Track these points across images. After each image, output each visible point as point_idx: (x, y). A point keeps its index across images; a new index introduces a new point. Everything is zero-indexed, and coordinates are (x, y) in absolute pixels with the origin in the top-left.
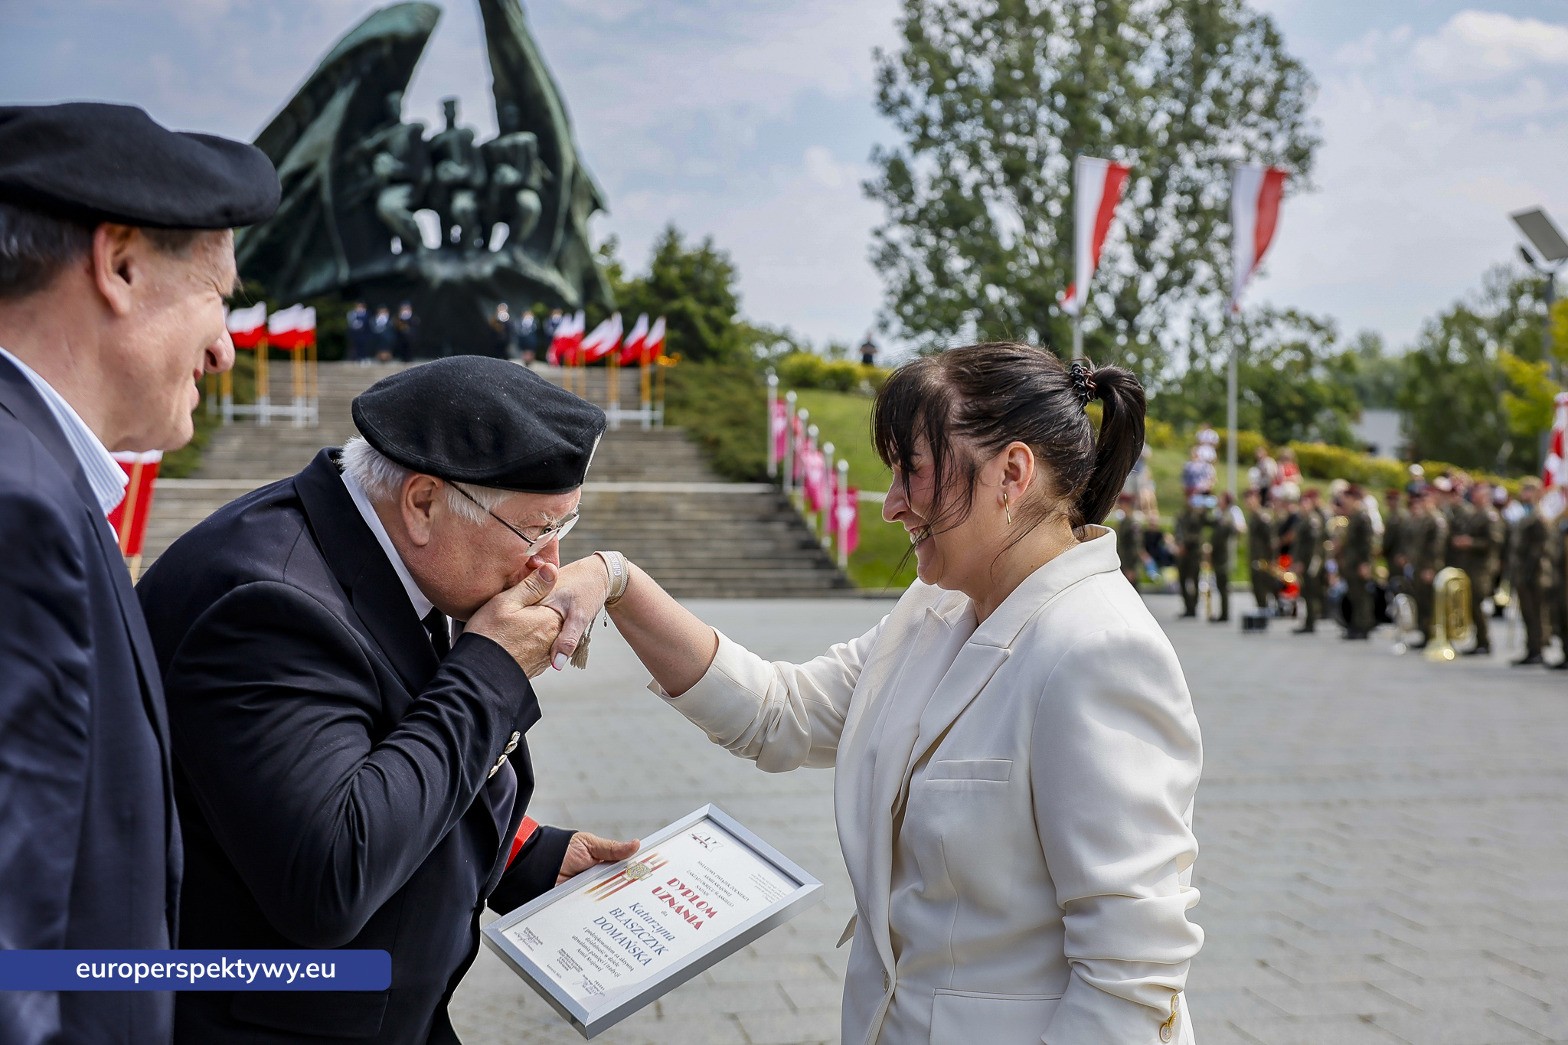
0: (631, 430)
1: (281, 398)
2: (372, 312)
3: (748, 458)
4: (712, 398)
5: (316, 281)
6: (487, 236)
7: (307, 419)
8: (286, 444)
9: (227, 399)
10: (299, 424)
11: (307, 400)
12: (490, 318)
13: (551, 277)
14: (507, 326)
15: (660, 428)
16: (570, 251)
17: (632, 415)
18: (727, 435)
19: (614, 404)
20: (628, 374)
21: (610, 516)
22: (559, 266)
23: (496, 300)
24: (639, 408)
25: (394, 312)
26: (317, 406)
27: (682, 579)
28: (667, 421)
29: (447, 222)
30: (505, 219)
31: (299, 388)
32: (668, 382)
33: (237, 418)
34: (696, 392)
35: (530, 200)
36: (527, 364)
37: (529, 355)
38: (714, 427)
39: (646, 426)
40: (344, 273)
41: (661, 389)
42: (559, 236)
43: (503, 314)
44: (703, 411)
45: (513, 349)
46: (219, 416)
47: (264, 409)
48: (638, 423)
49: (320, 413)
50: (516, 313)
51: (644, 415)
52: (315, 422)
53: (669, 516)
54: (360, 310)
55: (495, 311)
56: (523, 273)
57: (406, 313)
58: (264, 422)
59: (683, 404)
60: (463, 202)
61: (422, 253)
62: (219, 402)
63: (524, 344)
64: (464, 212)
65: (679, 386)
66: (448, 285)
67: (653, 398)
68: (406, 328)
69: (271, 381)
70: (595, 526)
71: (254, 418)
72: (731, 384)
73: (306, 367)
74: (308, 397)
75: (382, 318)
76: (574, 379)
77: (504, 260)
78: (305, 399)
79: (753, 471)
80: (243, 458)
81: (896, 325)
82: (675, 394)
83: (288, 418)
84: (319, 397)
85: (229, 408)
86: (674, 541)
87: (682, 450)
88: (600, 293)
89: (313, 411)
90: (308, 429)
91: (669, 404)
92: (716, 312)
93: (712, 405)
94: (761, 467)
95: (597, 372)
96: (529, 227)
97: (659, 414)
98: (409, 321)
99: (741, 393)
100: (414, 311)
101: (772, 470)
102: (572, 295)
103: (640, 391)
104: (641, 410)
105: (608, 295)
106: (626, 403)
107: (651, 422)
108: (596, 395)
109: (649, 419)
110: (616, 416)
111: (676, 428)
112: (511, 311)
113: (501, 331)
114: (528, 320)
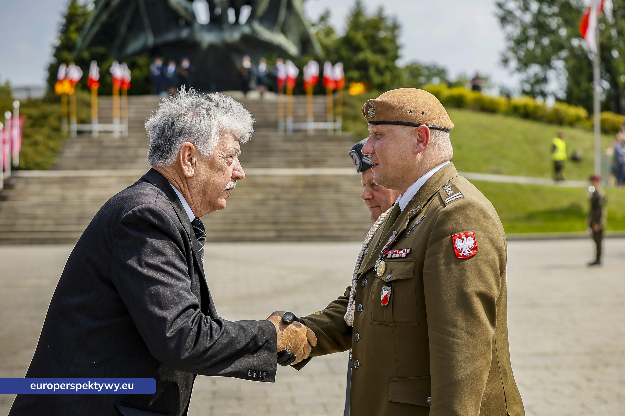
0: (322, 136)
1: (106, 119)
2: (166, 64)
5: (134, 46)
6: (237, 15)
7: (121, 132)
8: (107, 147)
9: (74, 119)
10: (116, 135)
11: (121, 120)
12: (238, 65)
13: (279, 39)
14: (249, 71)
15: (339, 133)
16: (292, 21)
17: (322, 125)
19: (310, 118)
20: (320, 100)
21: (300, 190)
22: (284, 31)
24: (326, 121)
25: (178, 64)
26: (127, 124)
27: (343, 230)
28: (344, 129)
29: (212, 6)
30: (248, 3)
31: (116, 113)
32: (344, 104)
33: (80, 132)
36: (262, 94)
37: (262, 88)
39: (331, 133)
40: (150, 40)
41: (340, 109)
42: (283, 13)
43: (247, 63)
45: (253, 84)
46: (69, 132)
47: (96, 127)
48: (325, 131)
49: (130, 128)
50: (255, 62)
51: (329, 126)
52: (126, 134)
53: (337, 189)
54: (159, 63)
55: (241, 61)
56: (259, 37)
57: (186, 64)
58: (95, 135)
61: (196, 27)
62: (69, 123)
63: (260, 82)
64: (222, 1)
65: (353, 107)
66: (212, 47)
67: (335, 115)
68: (185, 74)
69: (99, 109)
70: (290, 196)
71: (90, 132)
73: (120, 99)
74: (121, 118)
75: (172, 68)
76: (285, 103)
77: (247, 30)
78: (120, 119)
80: (81, 157)
81: (513, 64)
82: (349, 111)
83: (110, 132)
84: (129, 118)
85: (75, 127)
86: (339, 204)
88: (312, 47)
89: (124, 127)
90: (122, 138)
91: (346, 118)
95: (301, 99)
96: (262, 8)
97: (339, 125)
98: (188, 70)
100: (191, 63)
102: (293, 49)
103: (326, 111)
104: (328, 122)
105: (318, 49)
106: (318, 118)
107: (335, 130)
108: (301, 113)
109: (333, 128)
110: (311, 126)
111: (348, 134)
112: (252, 62)
113: (245, 74)
114: (263, 67)
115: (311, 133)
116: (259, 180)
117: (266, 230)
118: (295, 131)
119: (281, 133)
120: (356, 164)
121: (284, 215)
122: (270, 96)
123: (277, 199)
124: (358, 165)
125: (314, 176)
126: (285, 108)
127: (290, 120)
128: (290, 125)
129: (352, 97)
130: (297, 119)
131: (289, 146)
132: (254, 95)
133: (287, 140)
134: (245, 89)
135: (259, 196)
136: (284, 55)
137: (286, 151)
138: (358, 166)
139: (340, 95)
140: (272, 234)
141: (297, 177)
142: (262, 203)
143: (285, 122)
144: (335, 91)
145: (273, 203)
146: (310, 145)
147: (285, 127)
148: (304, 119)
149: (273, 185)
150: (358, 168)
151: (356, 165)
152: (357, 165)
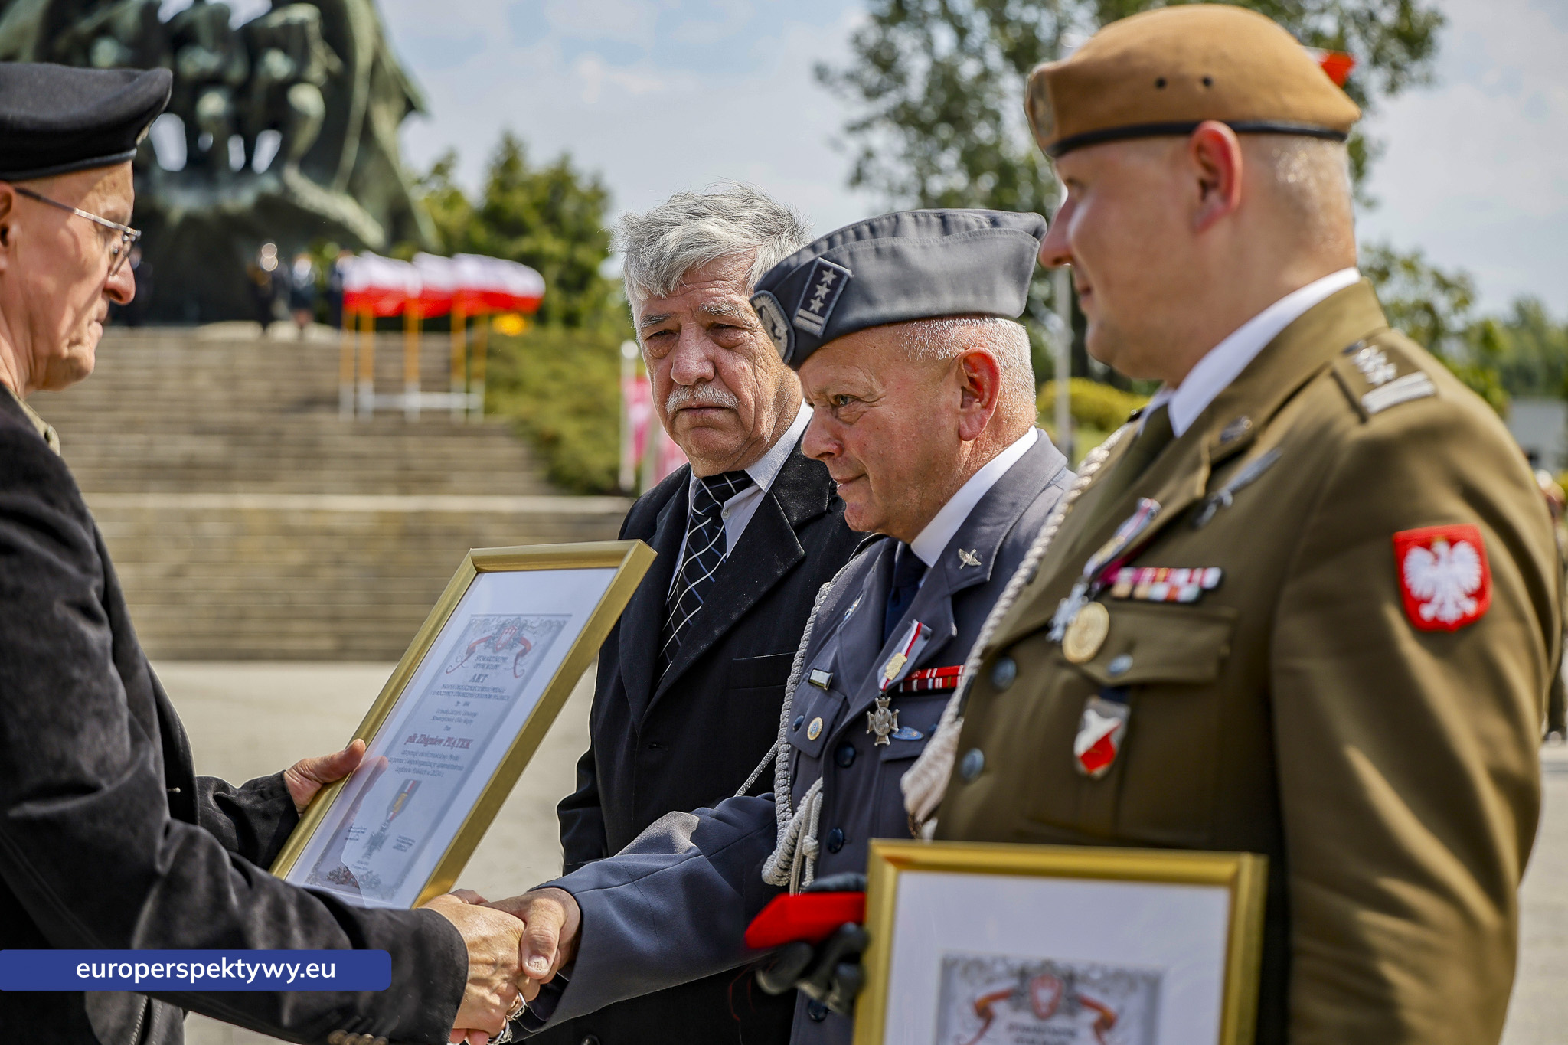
0: (439, 425)
3: (596, 462)
4: (556, 376)
6: (250, 151)
12: (249, 265)
13: (339, 206)
14: (274, 276)
15: (478, 419)
16: (371, 168)
17: (437, 400)
18: (570, 430)
19: (413, 383)
20: (436, 344)
21: (391, 545)
22: (354, 190)
23: (258, 239)
24: (448, 390)
28: (489, 409)
29: (192, 130)
30: (274, 126)
32: (490, 353)
34: (532, 368)
35: (308, 99)
36: (301, 327)
37: (304, 316)
38: (554, 418)
39: (458, 418)
41: (480, 365)
42: (351, 150)
43: (269, 259)
44: (541, 395)
45: (281, 307)
48: (447, 412)
50: (286, 256)
51: (454, 401)
55: (258, 256)
56: (297, 202)
59: (514, 385)
60: (213, 104)
61: (157, 174)
63: (297, 302)
64: (215, 119)
65: (508, 360)
66: (191, 221)
67: (469, 377)
70: (368, 558)
72: (584, 357)
77: (270, 185)
79: (605, 481)
82: (501, 369)
87: (507, 451)
88: (415, 228)
91: (492, 384)
92: (583, 254)
93: (554, 387)
94: (614, 472)
95: (393, 341)
96: (305, 137)
97: (477, 399)
99: (596, 369)
101: (627, 479)
102: (372, 232)
103: (450, 367)
104: (452, 393)
105: (428, 232)
106: (431, 383)
107: (467, 411)
108: (390, 372)
109: (465, 407)
110: (415, 401)
111: (501, 419)
112: (278, 256)
113: (265, 283)
114: (304, 268)
115: (415, 418)
116: (298, 521)
117: (312, 636)
118: (378, 412)
119: (345, 416)
120: (775, 336)
121: (354, 601)
122: (319, 335)
123: (338, 563)
124: (781, 341)
125: (421, 515)
126: (356, 359)
127: (367, 387)
128: (369, 399)
129: (505, 337)
130: (382, 386)
131: (363, 445)
132: (284, 331)
133: (362, 431)
134: (265, 318)
135: (295, 557)
136: (353, 243)
137: (357, 457)
138: (784, 341)
139: (479, 333)
140: (326, 644)
141: (385, 516)
142: (305, 572)
143: (356, 390)
144: (470, 322)
145: (328, 574)
146: (412, 445)
147: (356, 401)
148: (397, 386)
149: (329, 533)
150: (783, 350)
151: (776, 341)
152: (780, 338)
